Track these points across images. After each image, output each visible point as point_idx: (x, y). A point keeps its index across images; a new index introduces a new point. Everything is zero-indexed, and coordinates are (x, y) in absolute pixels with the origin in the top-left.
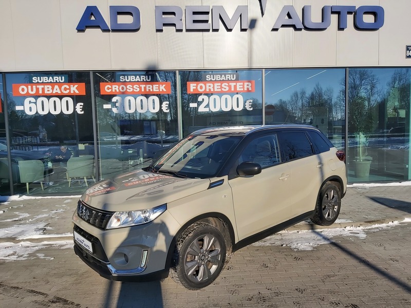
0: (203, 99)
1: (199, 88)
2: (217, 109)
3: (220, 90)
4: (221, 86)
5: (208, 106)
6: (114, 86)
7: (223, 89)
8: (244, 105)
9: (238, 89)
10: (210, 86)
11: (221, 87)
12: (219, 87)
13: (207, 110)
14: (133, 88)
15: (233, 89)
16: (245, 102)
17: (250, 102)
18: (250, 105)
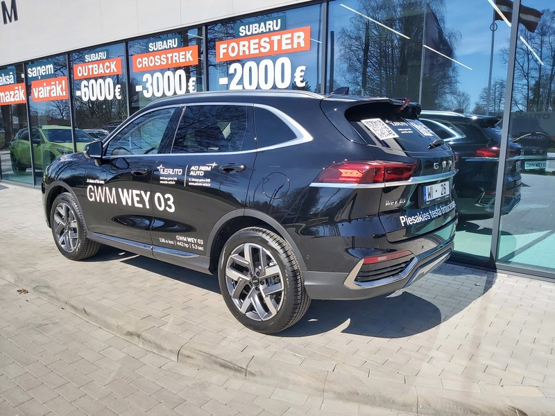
0: (235, 70)
1: (230, 50)
3: (257, 51)
4: (259, 44)
5: (241, 82)
6: (144, 59)
7: (262, 50)
8: (293, 77)
9: (284, 47)
10: (244, 46)
11: (260, 46)
12: (257, 46)
13: (240, 87)
14: (161, 61)
15: (276, 48)
16: (293, 71)
17: (302, 71)
18: (301, 76)
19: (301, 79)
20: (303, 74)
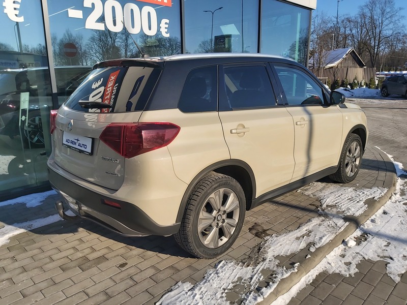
0: (93, 4)
2: (118, 29)
5: (102, 19)
8: (159, 27)
13: (101, 27)
16: (159, 22)
17: (166, 23)
18: (166, 28)
19: (166, 30)
20: (167, 26)
